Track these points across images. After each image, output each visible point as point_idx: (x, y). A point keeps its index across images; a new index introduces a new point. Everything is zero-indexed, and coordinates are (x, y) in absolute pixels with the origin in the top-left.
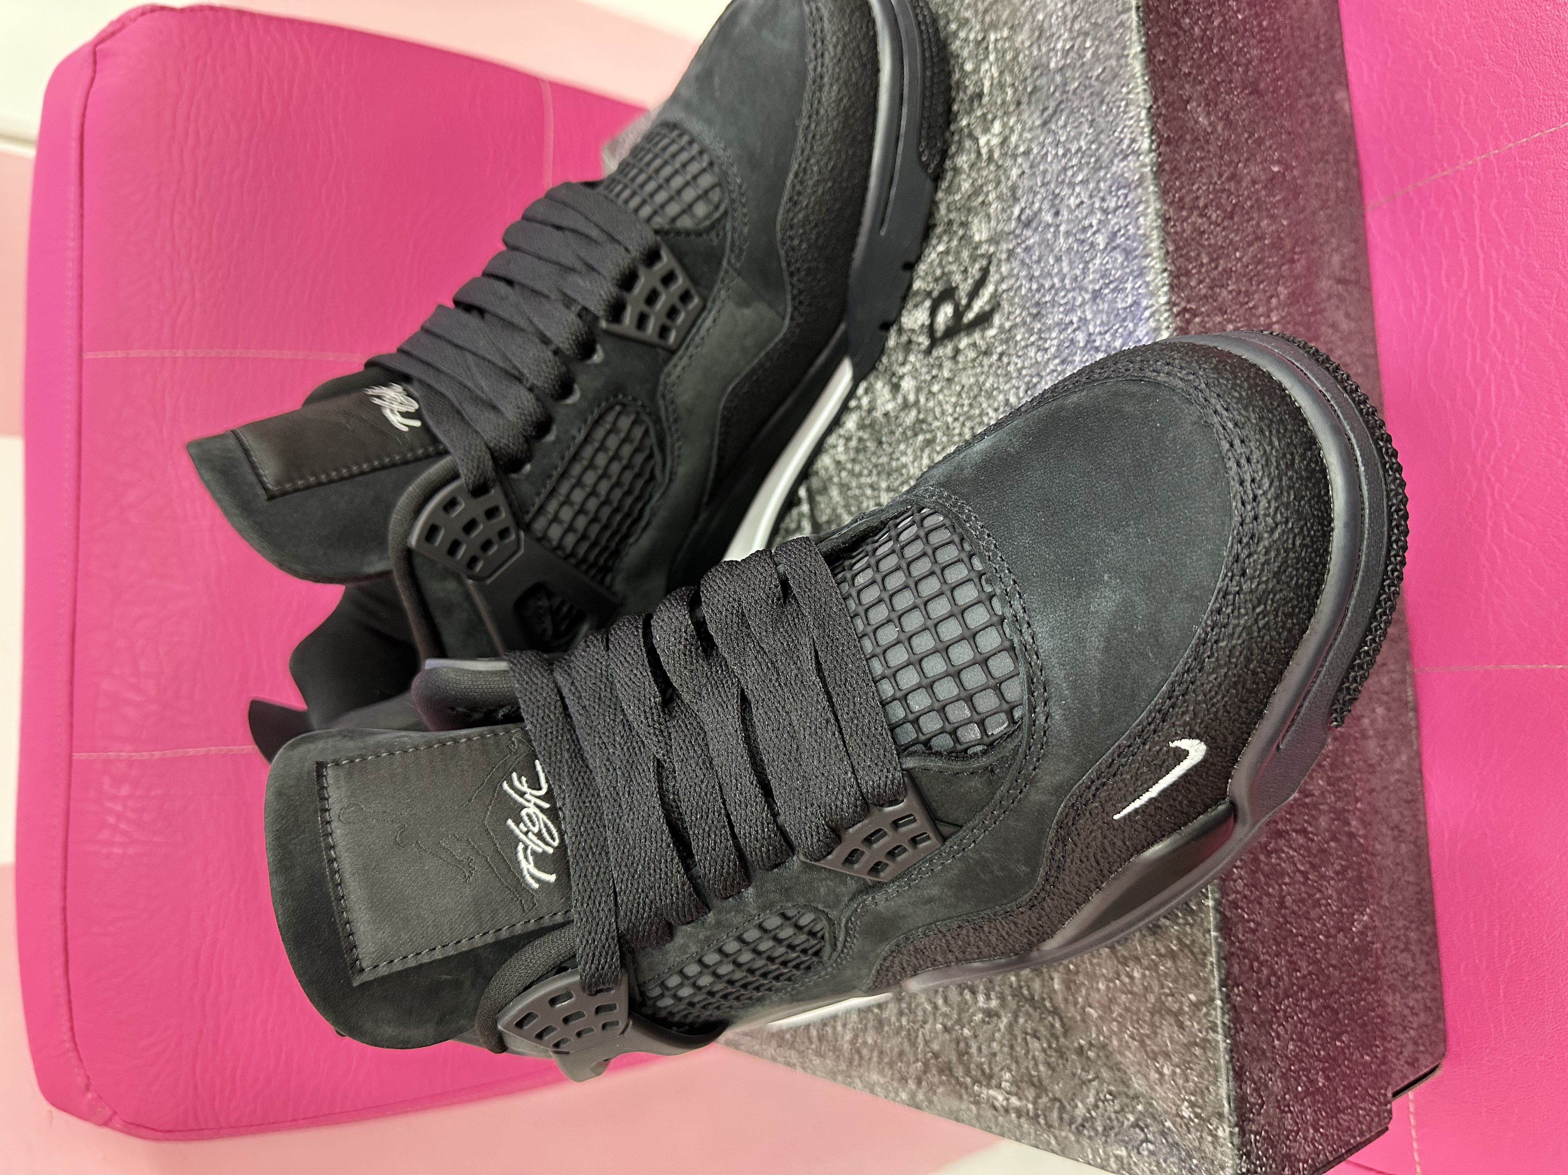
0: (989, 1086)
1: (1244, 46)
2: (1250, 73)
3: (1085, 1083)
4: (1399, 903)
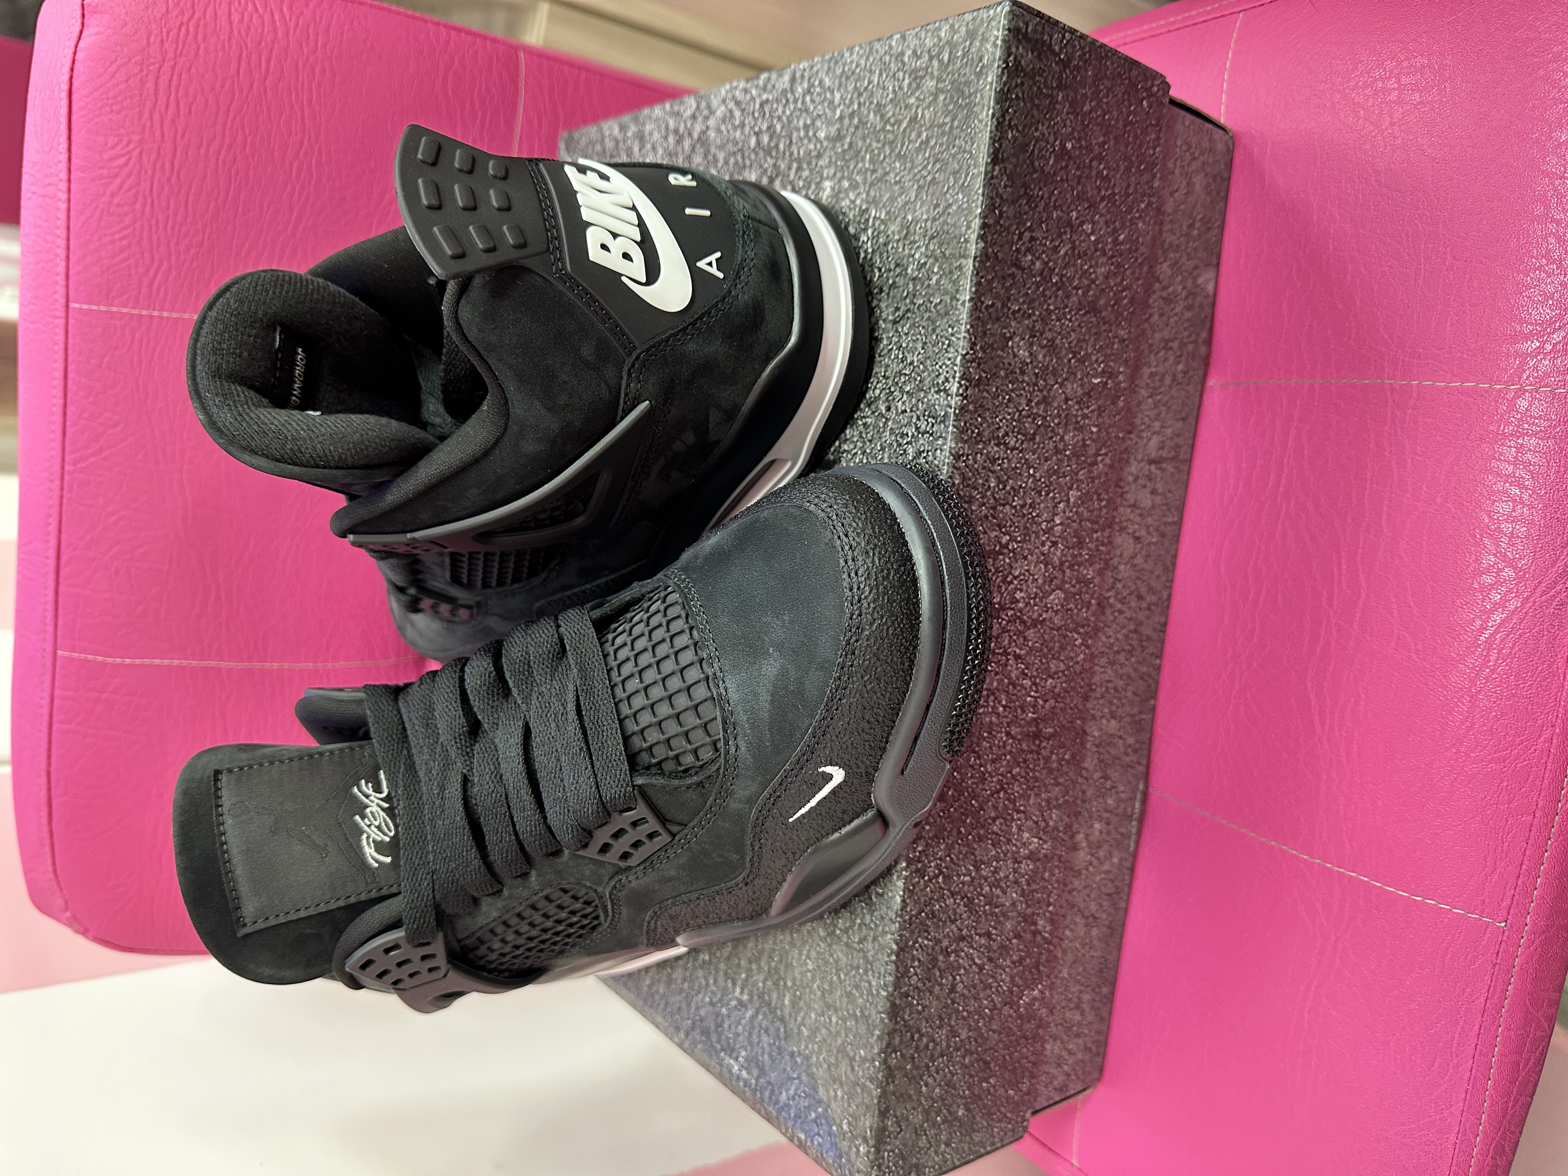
0: (730, 1056)
1: (1091, 267)
2: (1091, 293)
3: (791, 1079)
4: (1079, 974)
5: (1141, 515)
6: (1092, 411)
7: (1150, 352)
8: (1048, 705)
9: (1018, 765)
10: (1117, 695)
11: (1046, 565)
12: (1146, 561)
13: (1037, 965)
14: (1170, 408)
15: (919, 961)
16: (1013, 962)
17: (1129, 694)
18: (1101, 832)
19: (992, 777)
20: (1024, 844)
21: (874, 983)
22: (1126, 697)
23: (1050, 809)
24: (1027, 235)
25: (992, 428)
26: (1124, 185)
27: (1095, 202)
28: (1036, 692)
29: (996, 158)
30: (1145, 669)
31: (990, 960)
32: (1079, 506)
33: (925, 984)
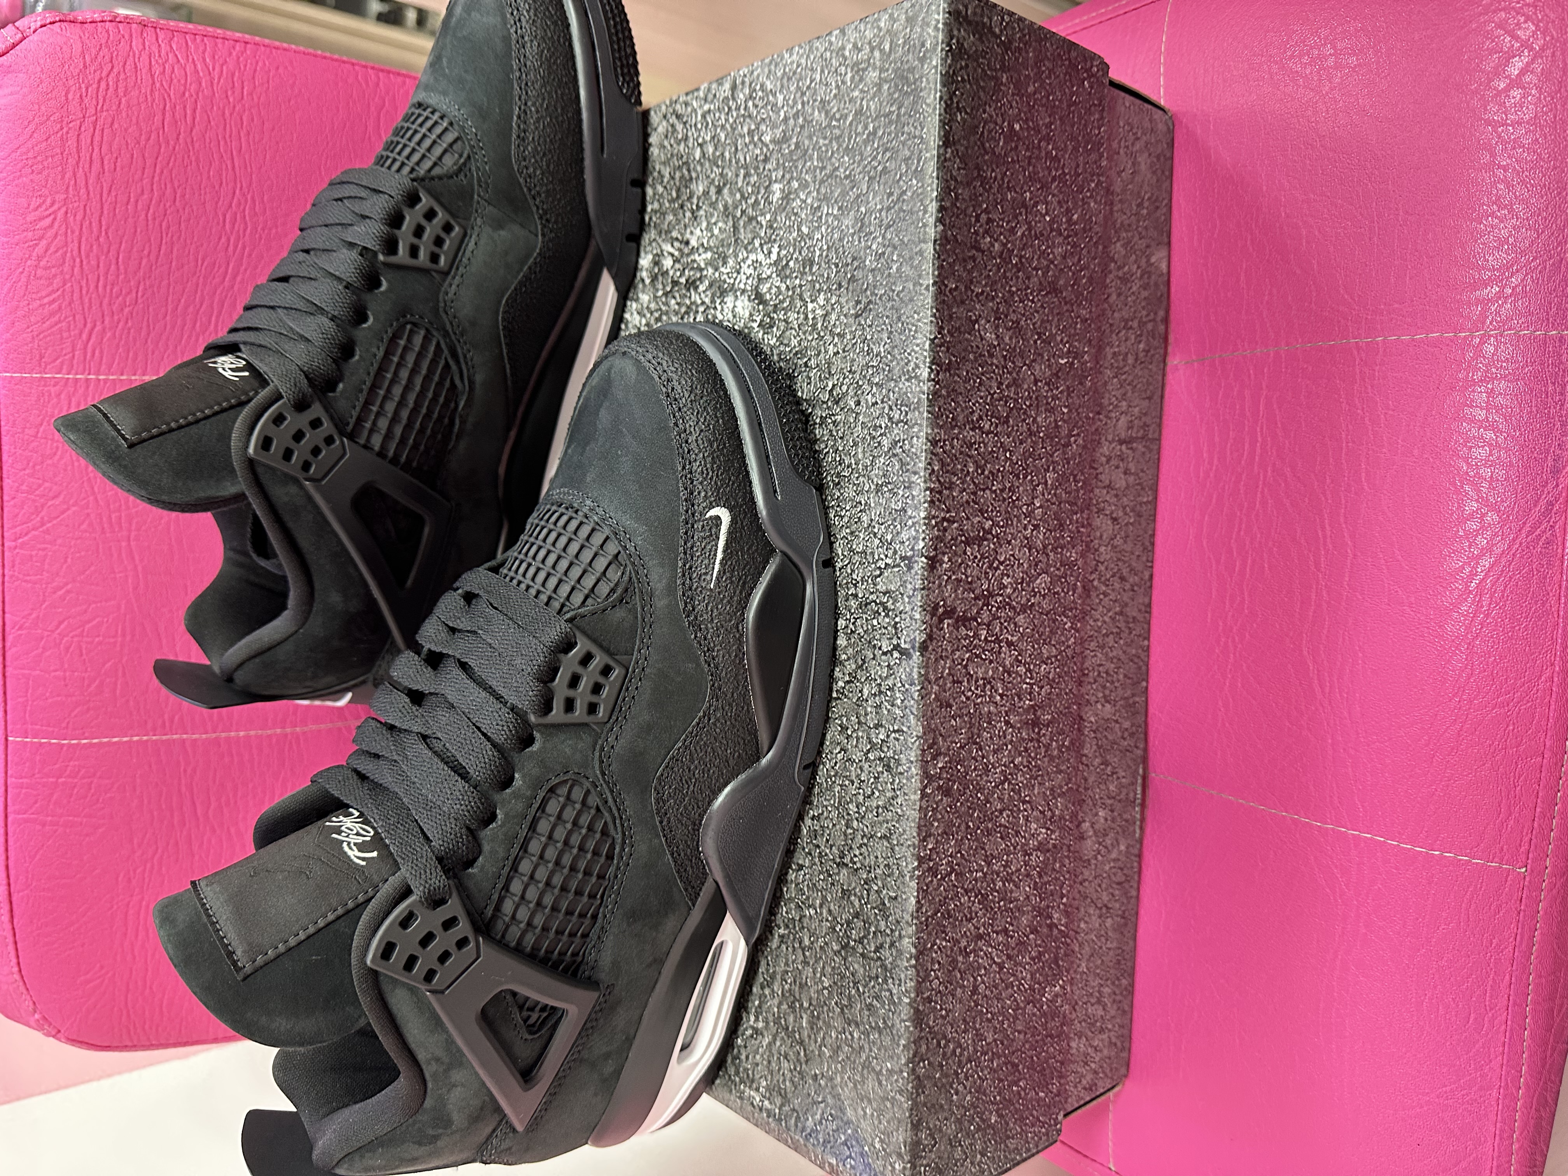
4: (1097, 967)
6: (1061, 392)
7: (1112, 332)
8: (1043, 691)
9: (1020, 755)
10: (1109, 679)
11: (1031, 548)
12: (1125, 542)
14: (1135, 387)
15: (939, 963)
17: (1121, 677)
18: (1106, 820)
19: (995, 768)
20: (1033, 835)
21: (895, 991)
22: (1118, 681)
23: (1054, 798)
24: (984, 217)
25: (966, 412)
26: (1073, 165)
27: (1047, 182)
28: (1031, 678)
29: (947, 141)
30: (1134, 651)
31: (1009, 957)
32: (1057, 488)
33: (946, 988)
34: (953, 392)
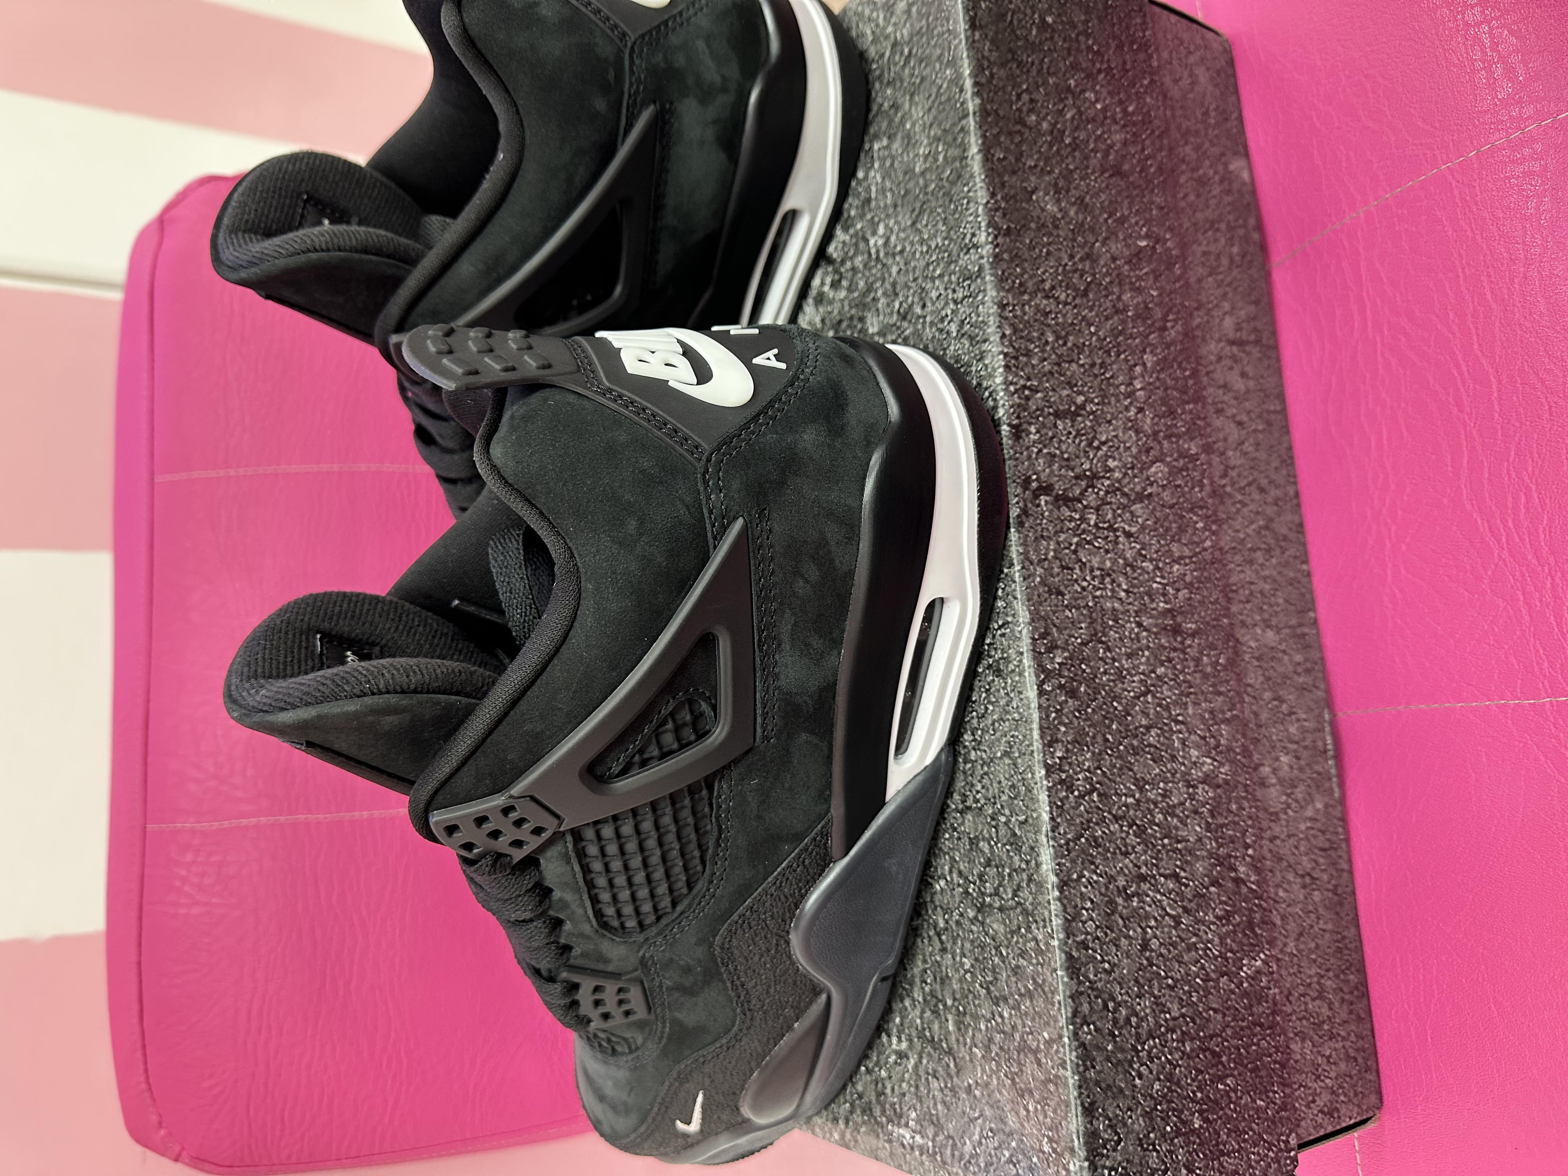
1: (1104, 132)
2: (1111, 157)
5: (1236, 398)
6: (1146, 274)
7: (1197, 231)
8: (1180, 594)
9: (1162, 665)
10: (1265, 600)
11: (1137, 432)
12: (1257, 450)
13: (1251, 925)
14: (1235, 289)
15: (1092, 902)
16: (1217, 917)
17: (1281, 601)
18: (1291, 767)
19: (1132, 676)
20: (1195, 763)
22: (1278, 605)
23: (1216, 724)
24: (1025, 97)
25: (1035, 280)
26: (1120, 61)
27: (1092, 73)
28: (1163, 577)
30: (1291, 574)
31: (1186, 910)
32: (1159, 372)
33: (1106, 934)
34: (1016, 257)
